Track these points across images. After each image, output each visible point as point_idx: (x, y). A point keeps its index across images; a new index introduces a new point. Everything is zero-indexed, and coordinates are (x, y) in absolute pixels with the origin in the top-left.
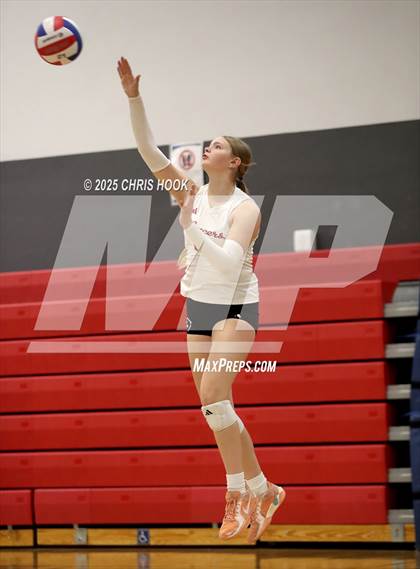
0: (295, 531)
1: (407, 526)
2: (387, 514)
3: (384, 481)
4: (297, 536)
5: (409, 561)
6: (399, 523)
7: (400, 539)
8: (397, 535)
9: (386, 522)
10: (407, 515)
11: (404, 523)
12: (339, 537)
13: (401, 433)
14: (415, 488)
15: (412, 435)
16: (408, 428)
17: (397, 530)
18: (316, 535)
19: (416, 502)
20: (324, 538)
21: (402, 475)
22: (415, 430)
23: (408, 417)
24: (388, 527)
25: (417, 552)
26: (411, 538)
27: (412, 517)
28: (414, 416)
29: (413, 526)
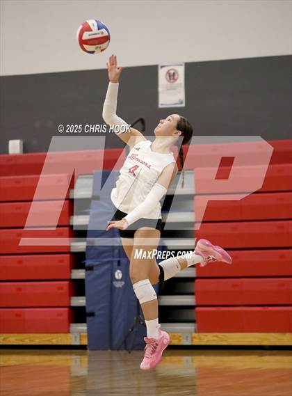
0: (7, 338)
1: (82, 334)
2: (69, 326)
3: (67, 305)
4: (9, 341)
5: (82, 357)
6: (77, 332)
7: (77, 343)
8: (76, 340)
9: (68, 332)
10: (82, 327)
11: (80, 333)
12: (37, 342)
13: (79, 274)
14: (88, 310)
15: (86, 276)
16: (84, 270)
17: (76, 337)
18: (22, 340)
19: (88, 319)
20: (27, 342)
21: (79, 301)
22: (89, 272)
23: (84, 263)
24: (70, 335)
25: (88, 351)
26: (85, 342)
27: (86, 328)
28: (88, 263)
29: (86, 334)
